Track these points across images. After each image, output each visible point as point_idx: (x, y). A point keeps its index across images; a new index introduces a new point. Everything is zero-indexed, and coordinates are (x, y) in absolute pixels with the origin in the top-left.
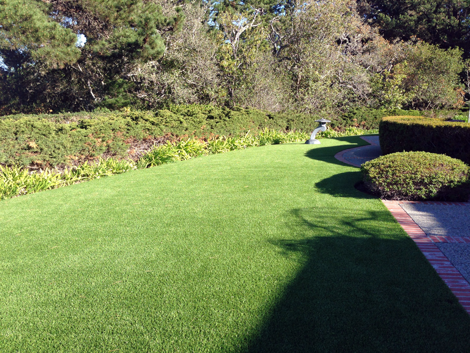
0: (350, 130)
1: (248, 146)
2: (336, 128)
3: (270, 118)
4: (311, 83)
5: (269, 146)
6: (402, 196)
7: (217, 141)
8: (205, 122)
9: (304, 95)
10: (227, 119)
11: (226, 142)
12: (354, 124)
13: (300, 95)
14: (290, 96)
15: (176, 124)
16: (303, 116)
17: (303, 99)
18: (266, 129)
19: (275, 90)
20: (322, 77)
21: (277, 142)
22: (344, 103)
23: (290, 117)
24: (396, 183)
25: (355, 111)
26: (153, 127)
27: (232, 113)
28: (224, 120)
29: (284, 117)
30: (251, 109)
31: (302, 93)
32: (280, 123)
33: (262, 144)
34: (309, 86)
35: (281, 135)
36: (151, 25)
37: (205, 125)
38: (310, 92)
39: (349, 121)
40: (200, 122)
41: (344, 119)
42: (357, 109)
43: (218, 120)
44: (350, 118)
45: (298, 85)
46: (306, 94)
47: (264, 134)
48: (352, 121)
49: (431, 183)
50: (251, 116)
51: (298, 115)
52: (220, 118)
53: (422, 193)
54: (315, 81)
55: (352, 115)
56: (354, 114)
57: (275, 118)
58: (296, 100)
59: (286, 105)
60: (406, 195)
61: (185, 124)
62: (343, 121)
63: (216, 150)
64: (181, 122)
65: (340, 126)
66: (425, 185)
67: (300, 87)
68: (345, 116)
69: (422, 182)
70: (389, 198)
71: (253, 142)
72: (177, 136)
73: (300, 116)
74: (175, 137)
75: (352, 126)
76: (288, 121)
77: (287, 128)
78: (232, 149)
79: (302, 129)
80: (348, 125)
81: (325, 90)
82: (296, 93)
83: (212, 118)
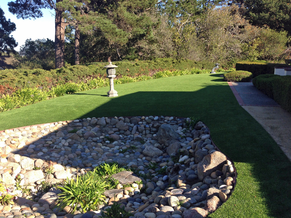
0: (231, 69)
1: (187, 74)
2: (225, 68)
3: (195, 63)
4: (213, 48)
5: (195, 74)
6: (233, 81)
7: (176, 71)
8: (172, 64)
9: (210, 54)
10: (179, 63)
11: (179, 72)
12: (233, 66)
13: (208, 54)
14: (204, 54)
15: (163, 65)
16: (209, 62)
17: (210, 55)
18: (194, 68)
19: (197, 52)
20: (219, 46)
21: (198, 73)
22: (229, 57)
23: (204, 63)
24: (231, 77)
25: (234, 61)
26: (156, 66)
27: (181, 61)
28: (178, 64)
29: (201, 63)
30: (188, 60)
31: (209, 53)
32: (200, 66)
33: (192, 73)
34: (213, 49)
35: (200, 70)
36: (150, 27)
37: (171, 66)
38: (213, 52)
39: (231, 65)
40: (170, 64)
41: (229, 64)
42: (235, 60)
43: (176, 64)
44: (231, 64)
45: (208, 49)
46: (211, 53)
47: (193, 70)
48: (232, 65)
49: (239, 77)
50: (188, 62)
51: (207, 62)
52: (177, 63)
53: (237, 80)
54: (216, 47)
55: (232, 62)
56: (233, 62)
57: (197, 63)
58: (207, 56)
59: (202, 58)
60: (233, 80)
61: (165, 65)
62: (228, 65)
63: (176, 75)
64: (164, 64)
65: (226, 67)
66: (238, 78)
67: (209, 50)
68: (229, 63)
69: (237, 77)
70: (229, 81)
71: (189, 72)
72: (163, 69)
73: (208, 63)
74: (162, 69)
75: (232, 67)
76: (203, 65)
77: (203, 68)
78: (181, 75)
79: (209, 68)
80: (230, 67)
81: (220, 51)
82: (207, 53)
83: (173, 63)
